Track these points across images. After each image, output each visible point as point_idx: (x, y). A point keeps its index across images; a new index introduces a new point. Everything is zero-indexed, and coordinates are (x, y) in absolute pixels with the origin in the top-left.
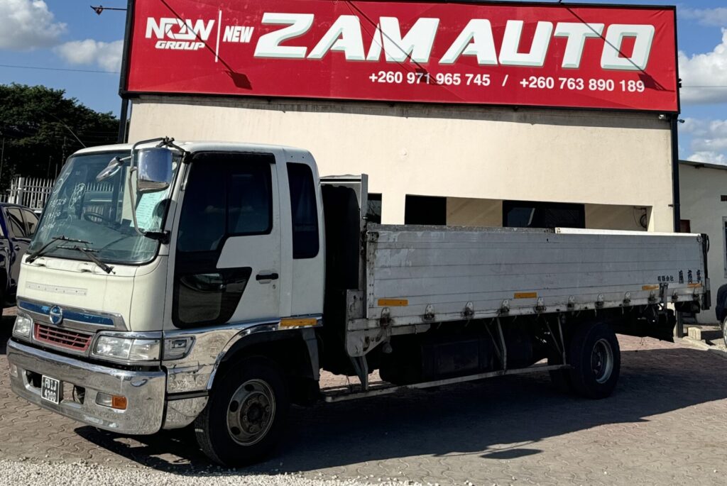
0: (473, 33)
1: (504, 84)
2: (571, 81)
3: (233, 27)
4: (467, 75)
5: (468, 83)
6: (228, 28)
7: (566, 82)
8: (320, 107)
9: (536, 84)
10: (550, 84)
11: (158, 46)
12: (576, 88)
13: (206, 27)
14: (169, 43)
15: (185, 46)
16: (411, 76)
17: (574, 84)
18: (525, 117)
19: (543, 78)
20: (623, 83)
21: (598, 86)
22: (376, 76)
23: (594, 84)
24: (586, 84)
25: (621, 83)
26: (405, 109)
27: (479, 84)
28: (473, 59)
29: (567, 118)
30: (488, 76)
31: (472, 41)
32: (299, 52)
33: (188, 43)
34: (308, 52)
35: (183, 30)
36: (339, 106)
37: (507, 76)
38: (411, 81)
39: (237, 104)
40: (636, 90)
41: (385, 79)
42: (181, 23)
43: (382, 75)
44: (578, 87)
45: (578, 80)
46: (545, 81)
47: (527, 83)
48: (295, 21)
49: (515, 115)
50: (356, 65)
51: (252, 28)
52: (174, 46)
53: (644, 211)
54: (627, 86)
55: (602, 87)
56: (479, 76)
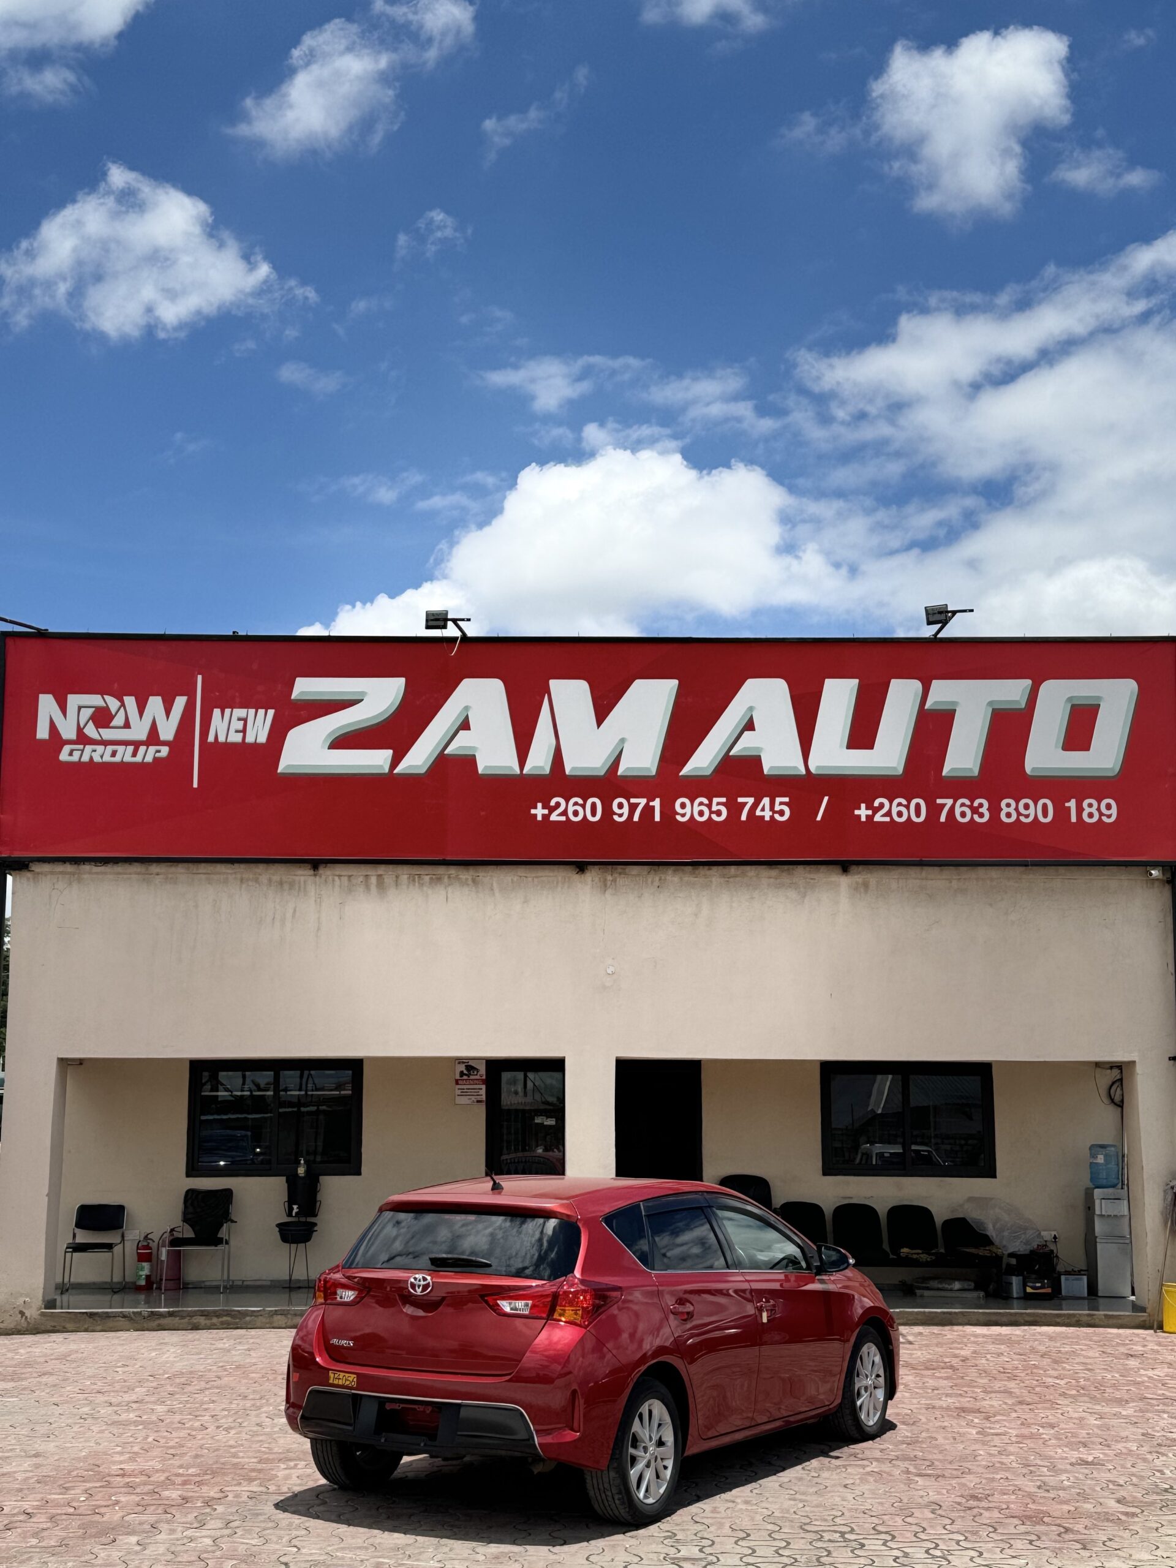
0: (751, 709)
1: (819, 818)
2: (963, 805)
3: (228, 711)
4: (740, 800)
5: (744, 817)
6: (217, 712)
7: (952, 809)
8: (427, 878)
9: (889, 814)
10: (918, 815)
11: (64, 756)
12: (972, 818)
13: (168, 712)
14: (89, 748)
15: (125, 755)
16: (620, 806)
17: (968, 812)
18: (866, 885)
19: (904, 802)
20: (1072, 804)
21: (1019, 814)
22: (544, 808)
23: (1012, 810)
24: (995, 810)
25: (1067, 805)
26: (609, 878)
27: (767, 818)
28: (754, 762)
29: (955, 884)
30: (786, 799)
31: (750, 726)
32: (376, 760)
33: (131, 748)
34: (396, 761)
35: (119, 720)
36: (466, 874)
37: (826, 799)
38: (621, 815)
39: (245, 876)
40: (1100, 819)
41: (565, 813)
42: (113, 703)
43: (558, 805)
44: (976, 817)
45: (976, 804)
46: (908, 807)
47: (870, 812)
48: (364, 693)
49: (845, 882)
50: (500, 783)
51: (271, 712)
52: (100, 755)
53: (1116, 1072)
54: (1080, 810)
55: (1027, 816)
56: (766, 801)
